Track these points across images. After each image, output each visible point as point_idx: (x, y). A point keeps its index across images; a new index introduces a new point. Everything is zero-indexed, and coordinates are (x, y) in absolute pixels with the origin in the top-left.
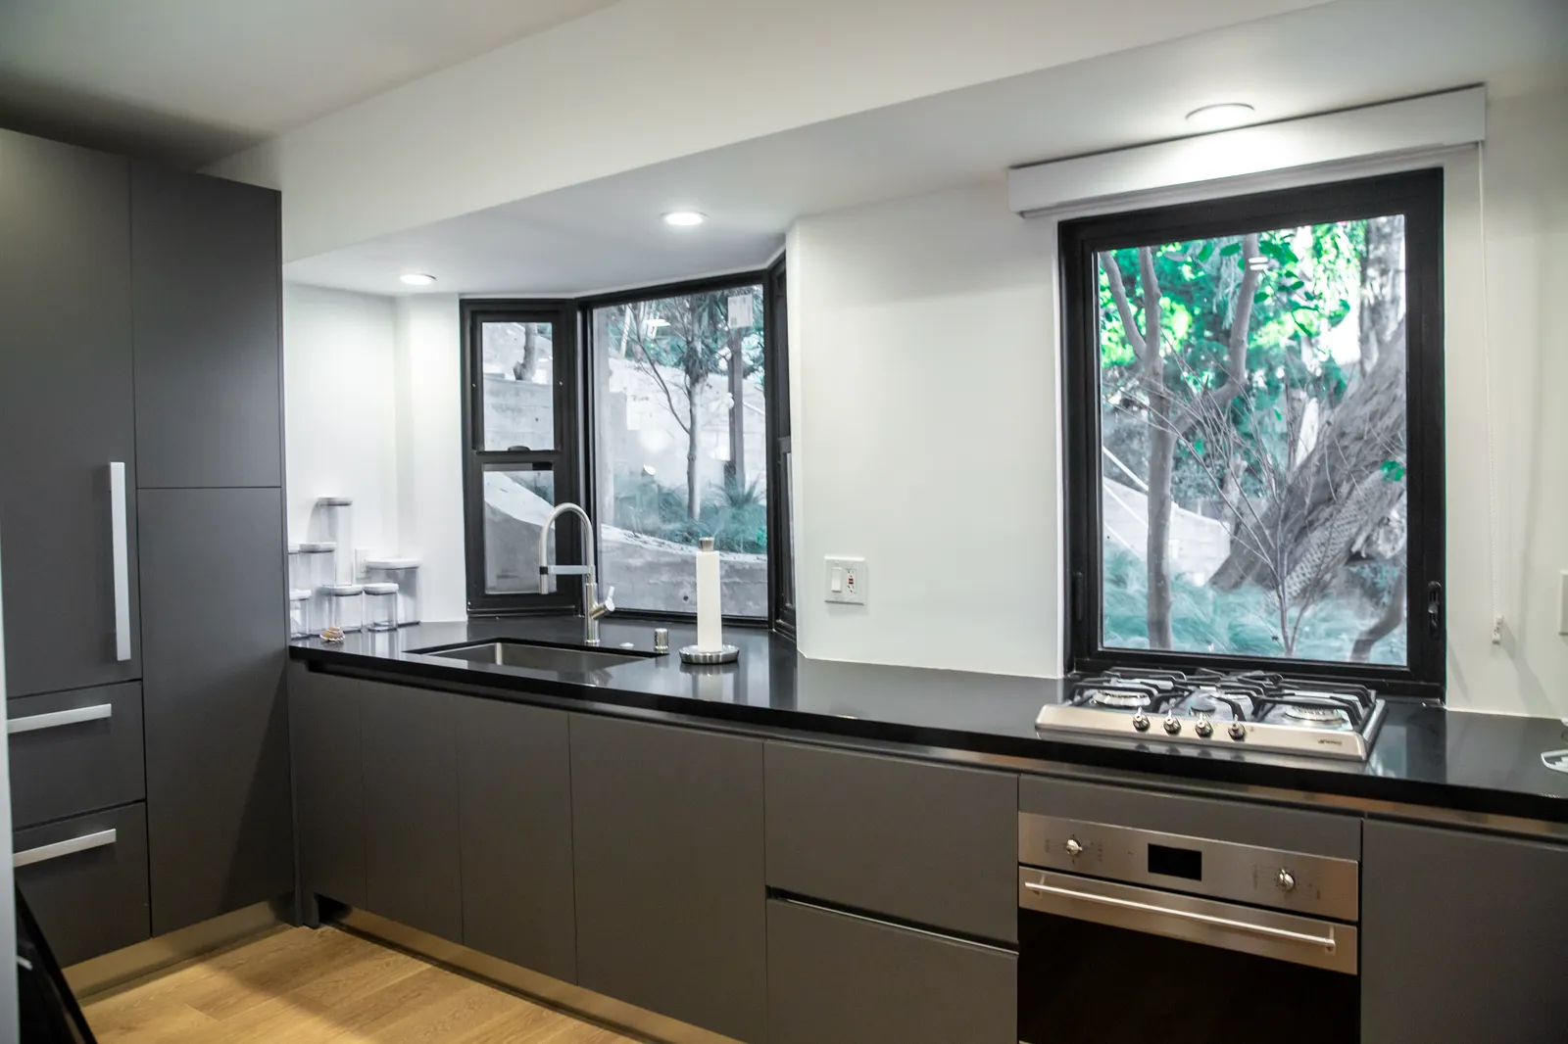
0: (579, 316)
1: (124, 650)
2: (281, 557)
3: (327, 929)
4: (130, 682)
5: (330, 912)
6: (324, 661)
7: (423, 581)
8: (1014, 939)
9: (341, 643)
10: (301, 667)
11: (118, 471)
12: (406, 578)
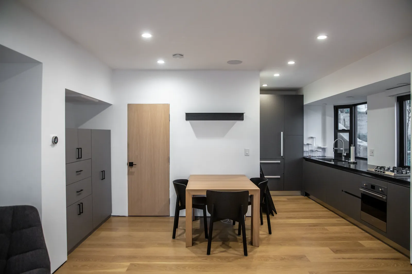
0: (353, 107)
1: (282, 155)
2: (302, 145)
3: (306, 197)
4: (283, 158)
5: (307, 195)
6: (308, 160)
7: (327, 150)
8: (361, 197)
9: (311, 158)
10: (304, 160)
11: (282, 133)
12: (324, 149)
